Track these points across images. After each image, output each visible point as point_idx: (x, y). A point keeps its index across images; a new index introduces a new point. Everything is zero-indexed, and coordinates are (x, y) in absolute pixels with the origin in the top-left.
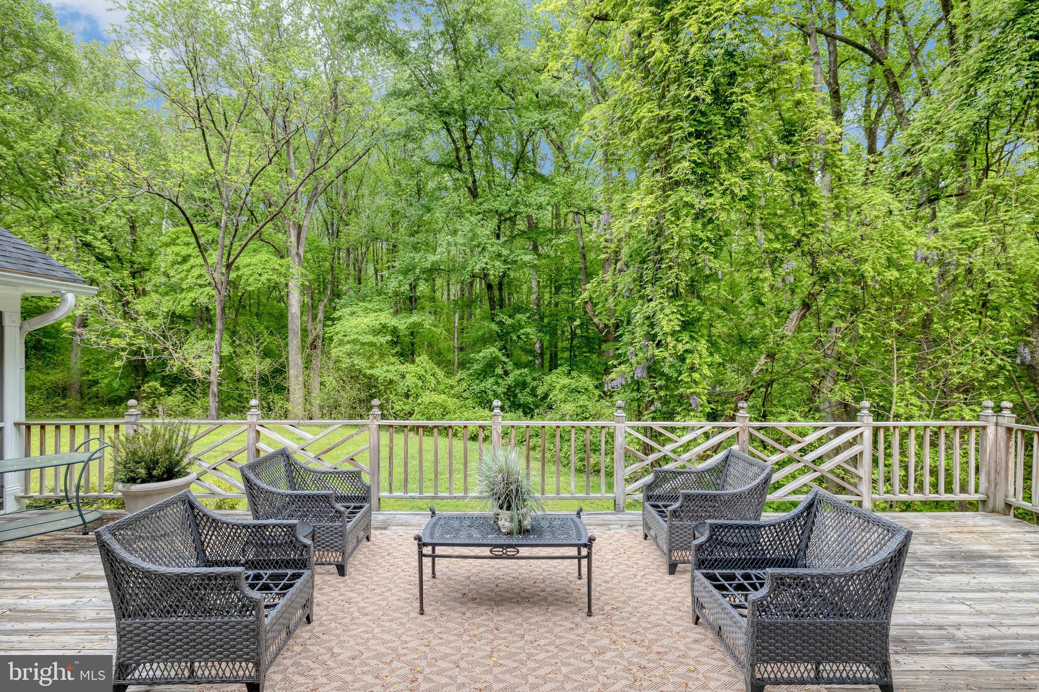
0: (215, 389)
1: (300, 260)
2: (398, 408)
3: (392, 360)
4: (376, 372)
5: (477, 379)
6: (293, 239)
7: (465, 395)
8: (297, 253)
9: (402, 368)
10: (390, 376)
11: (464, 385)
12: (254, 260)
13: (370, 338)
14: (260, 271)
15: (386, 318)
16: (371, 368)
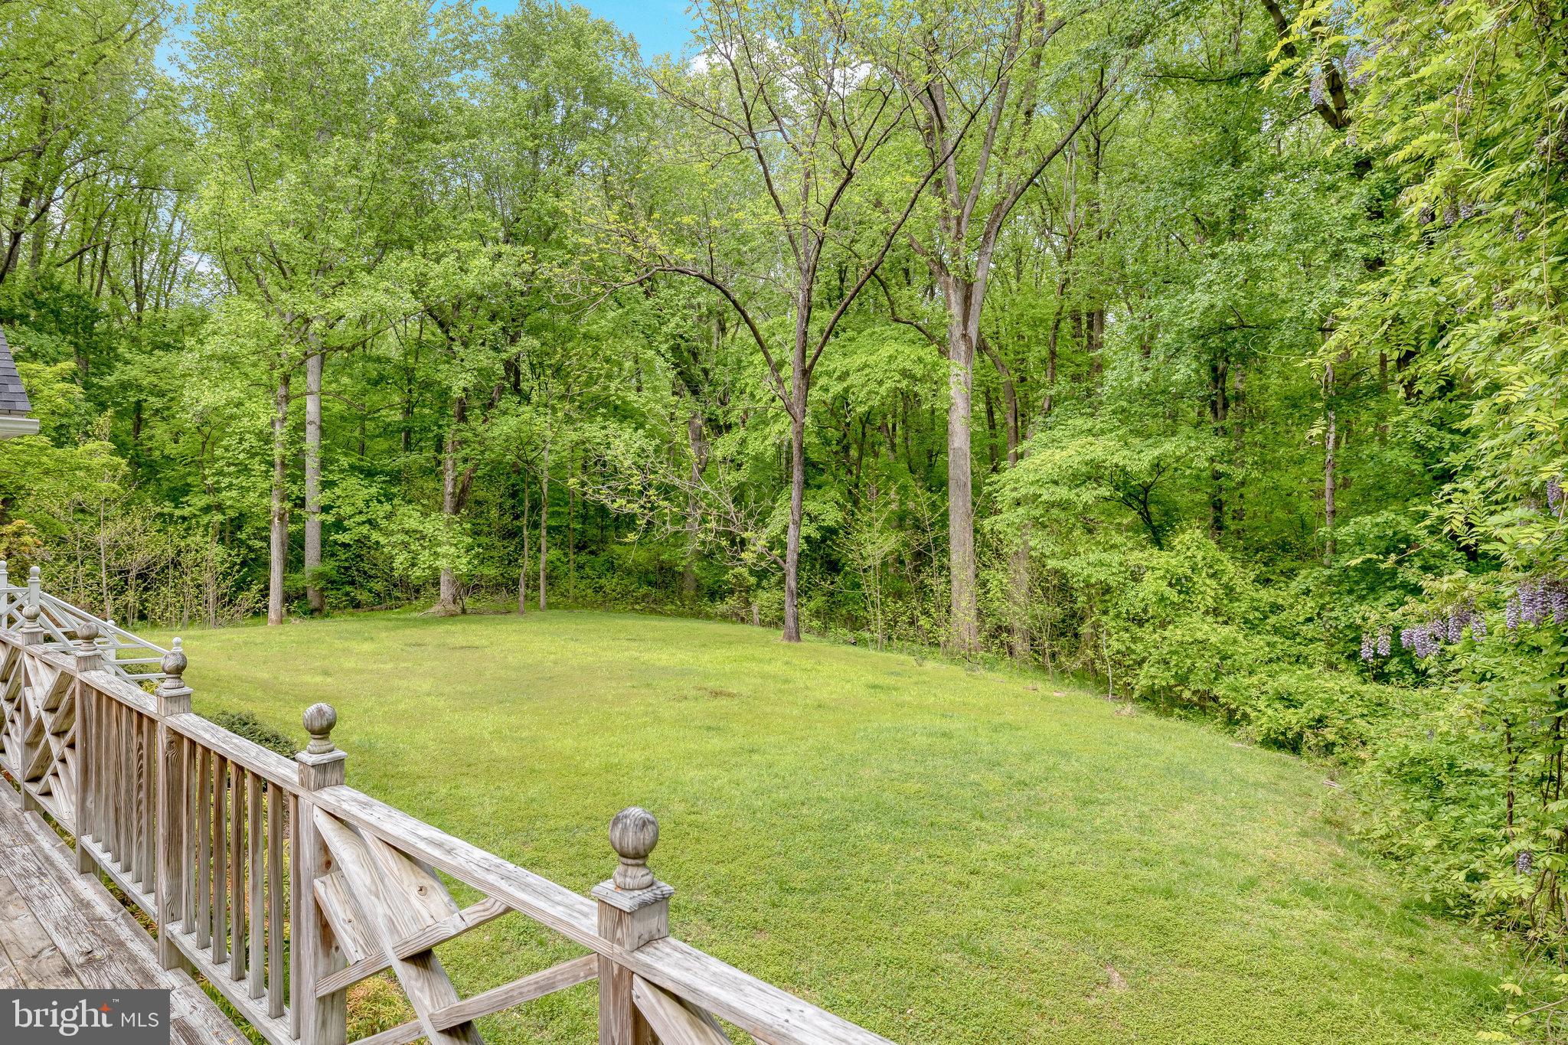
0: (793, 584)
1: (970, 348)
2: (1116, 645)
3: (1118, 539)
4: (1071, 566)
5: (1350, 592)
6: (956, 310)
7: (1308, 630)
8: (964, 336)
9: (1136, 557)
10: (1101, 575)
11: (1310, 605)
12: (872, 359)
13: (1063, 493)
14: (880, 376)
15: (1108, 450)
16: (1067, 556)
